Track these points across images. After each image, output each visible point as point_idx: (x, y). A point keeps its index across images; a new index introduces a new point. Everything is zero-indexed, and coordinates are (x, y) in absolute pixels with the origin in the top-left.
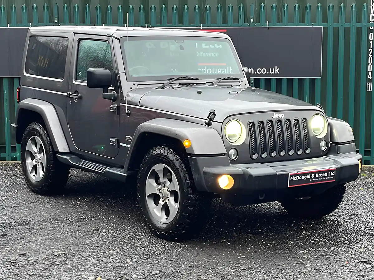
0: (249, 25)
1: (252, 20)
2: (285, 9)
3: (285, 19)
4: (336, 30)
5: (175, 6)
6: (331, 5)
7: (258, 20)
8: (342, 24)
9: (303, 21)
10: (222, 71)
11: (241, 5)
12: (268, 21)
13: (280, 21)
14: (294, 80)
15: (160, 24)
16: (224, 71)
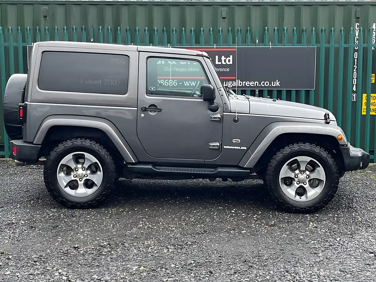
0: (254, 45)
1: (257, 41)
2: (285, 32)
3: (285, 40)
4: (327, 50)
5: (193, 29)
6: (324, 29)
7: (262, 41)
8: (333, 45)
9: (299, 42)
10: (232, 83)
11: (249, 28)
12: (270, 42)
13: (280, 41)
14: (292, 92)
15: (180, 43)
16: (233, 84)
